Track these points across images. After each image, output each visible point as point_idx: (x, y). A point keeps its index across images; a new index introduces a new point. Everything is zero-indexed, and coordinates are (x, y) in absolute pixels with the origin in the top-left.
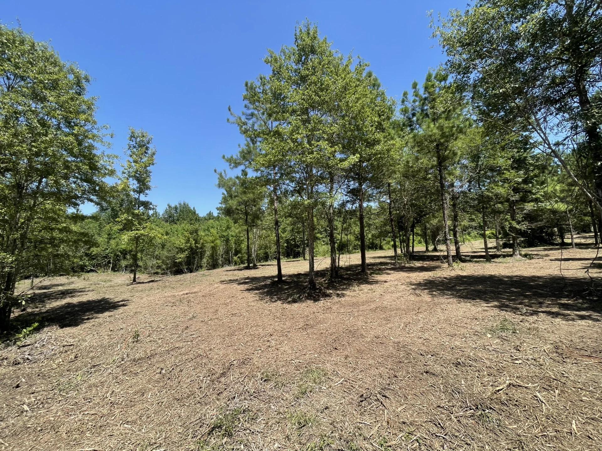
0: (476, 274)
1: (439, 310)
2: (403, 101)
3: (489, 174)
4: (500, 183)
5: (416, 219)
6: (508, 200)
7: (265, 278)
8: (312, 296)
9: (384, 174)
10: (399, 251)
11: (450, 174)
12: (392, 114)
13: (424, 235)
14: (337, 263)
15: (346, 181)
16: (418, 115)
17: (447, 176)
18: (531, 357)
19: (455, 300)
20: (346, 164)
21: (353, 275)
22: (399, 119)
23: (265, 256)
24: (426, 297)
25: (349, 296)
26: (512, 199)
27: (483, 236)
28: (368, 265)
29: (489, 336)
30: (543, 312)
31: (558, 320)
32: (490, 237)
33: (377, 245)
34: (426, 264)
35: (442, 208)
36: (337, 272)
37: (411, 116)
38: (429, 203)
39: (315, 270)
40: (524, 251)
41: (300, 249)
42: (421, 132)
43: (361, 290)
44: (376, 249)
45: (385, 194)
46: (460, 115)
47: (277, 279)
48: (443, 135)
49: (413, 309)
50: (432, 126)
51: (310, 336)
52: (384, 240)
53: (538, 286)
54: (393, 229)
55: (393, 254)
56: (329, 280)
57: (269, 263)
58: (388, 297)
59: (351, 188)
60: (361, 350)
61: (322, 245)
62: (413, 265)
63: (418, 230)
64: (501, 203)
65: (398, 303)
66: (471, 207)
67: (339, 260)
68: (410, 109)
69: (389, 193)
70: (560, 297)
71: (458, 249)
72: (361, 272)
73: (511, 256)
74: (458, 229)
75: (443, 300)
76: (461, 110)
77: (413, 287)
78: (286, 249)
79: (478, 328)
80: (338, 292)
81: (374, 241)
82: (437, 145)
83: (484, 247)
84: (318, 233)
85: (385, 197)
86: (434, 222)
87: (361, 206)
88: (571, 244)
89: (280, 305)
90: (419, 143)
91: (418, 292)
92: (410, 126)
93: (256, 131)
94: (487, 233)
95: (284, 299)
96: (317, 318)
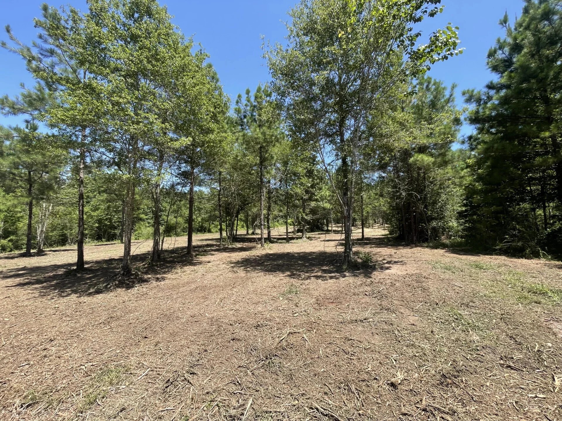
0: (279, 252)
1: (250, 283)
2: (237, 102)
3: (293, 178)
4: (299, 186)
5: (241, 207)
6: (302, 198)
7: (56, 267)
8: (125, 283)
9: (216, 163)
10: (224, 234)
11: (268, 173)
12: (227, 110)
13: (246, 221)
14: (161, 246)
15: (178, 162)
16: (248, 118)
17: (265, 174)
18: (303, 310)
19: (262, 273)
20: (177, 145)
21: (178, 257)
22: (233, 117)
23: (62, 239)
24: (241, 273)
25: (170, 279)
26: (304, 197)
27: (286, 223)
28: (195, 247)
29: (281, 299)
30: (313, 276)
31: (320, 281)
32: (290, 225)
33: (205, 228)
34: (246, 245)
35: (260, 199)
36: (159, 256)
37: (243, 117)
38: (252, 194)
39: (131, 254)
40: (309, 235)
41: (118, 232)
42: (249, 132)
43: (184, 272)
44: (205, 231)
45: (216, 182)
46: (278, 128)
47: (75, 268)
48: (265, 140)
49: (230, 285)
50: (258, 130)
51: (114, 330)
52: (213, 223)
53: (313, 259)
54: (220, 213)
55: (219, 237)
56: (149, 264)
57: (67, 247)
58: (209, 276)
59: (182, 170)
60: (174, 332)
61: (146, 227)
62: (234, 246)
63: (241, 216)
64: (298, 200)
65: (218, 280)
66: (280, 200)
67: (163, 243)
68: (242, 111)
69: (220, 181)
70: (322, 266)
71: (269, 233)
72: (187, 254)
73: (301, 238)
74: (271, 217)
75: (254, 274)
76: (279, 124)
77: (232, 265)
78: (96, 231)
79: (275, 294)
80: (158, 276)
81: (203, 225)
82: (261, 147)
83: (285, 231)
84: (143, 213)
85: (216, 184)
86: (255, 210)
87: (191, 189)
88: (331, 231)
89: (75, 298)
90: (247, 142)
91: (235, 269)
92: (242, 125)
93: (55, 74)
94: (289, 221)
95: (82, 292)
96: (128, 307)
